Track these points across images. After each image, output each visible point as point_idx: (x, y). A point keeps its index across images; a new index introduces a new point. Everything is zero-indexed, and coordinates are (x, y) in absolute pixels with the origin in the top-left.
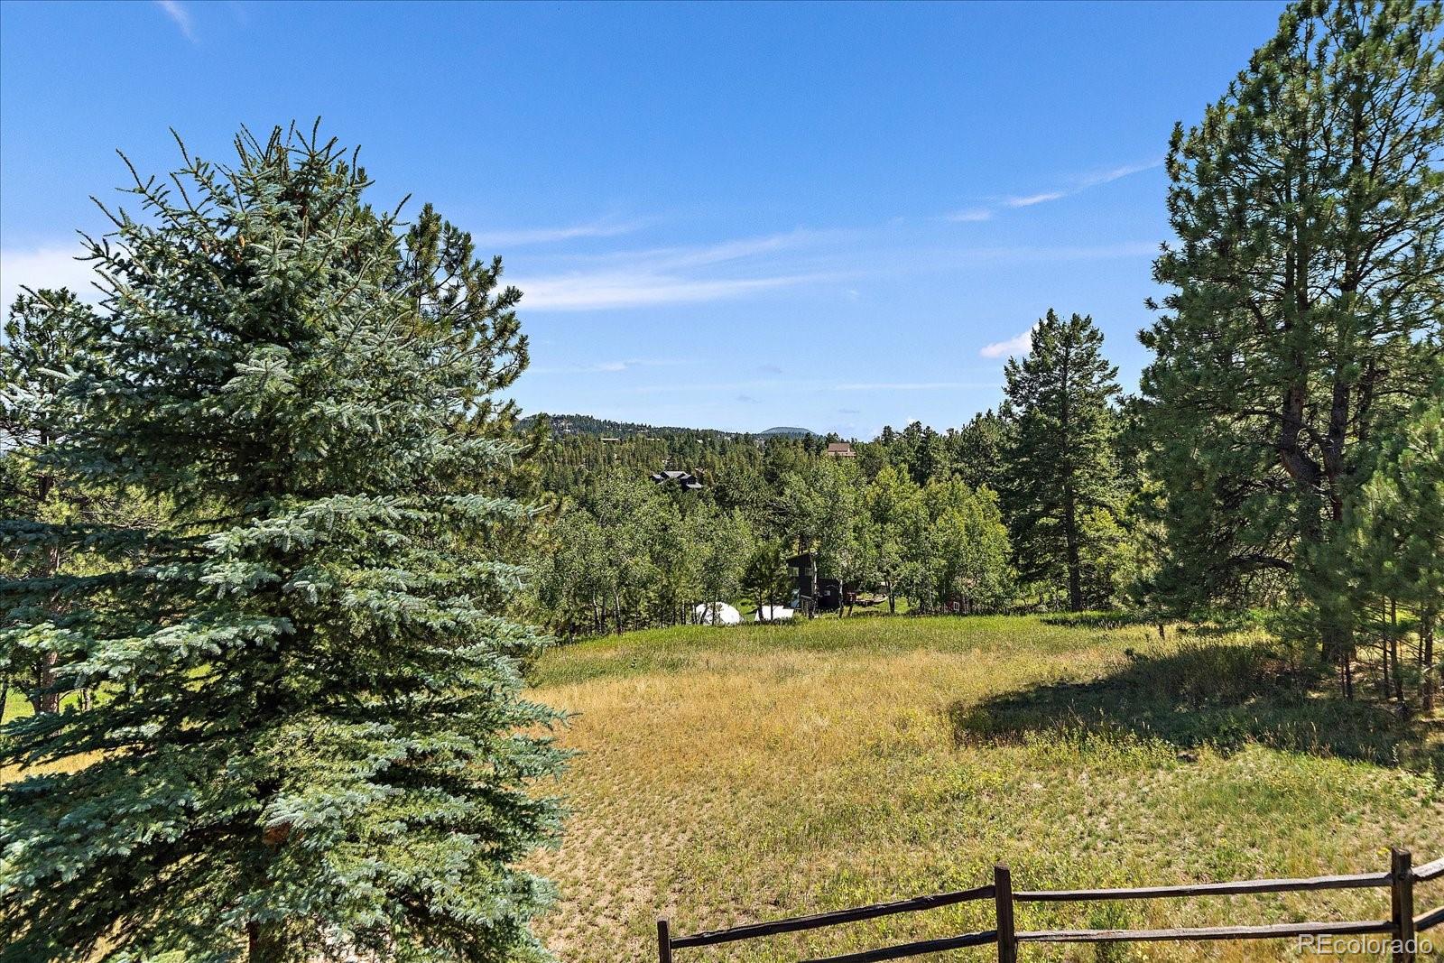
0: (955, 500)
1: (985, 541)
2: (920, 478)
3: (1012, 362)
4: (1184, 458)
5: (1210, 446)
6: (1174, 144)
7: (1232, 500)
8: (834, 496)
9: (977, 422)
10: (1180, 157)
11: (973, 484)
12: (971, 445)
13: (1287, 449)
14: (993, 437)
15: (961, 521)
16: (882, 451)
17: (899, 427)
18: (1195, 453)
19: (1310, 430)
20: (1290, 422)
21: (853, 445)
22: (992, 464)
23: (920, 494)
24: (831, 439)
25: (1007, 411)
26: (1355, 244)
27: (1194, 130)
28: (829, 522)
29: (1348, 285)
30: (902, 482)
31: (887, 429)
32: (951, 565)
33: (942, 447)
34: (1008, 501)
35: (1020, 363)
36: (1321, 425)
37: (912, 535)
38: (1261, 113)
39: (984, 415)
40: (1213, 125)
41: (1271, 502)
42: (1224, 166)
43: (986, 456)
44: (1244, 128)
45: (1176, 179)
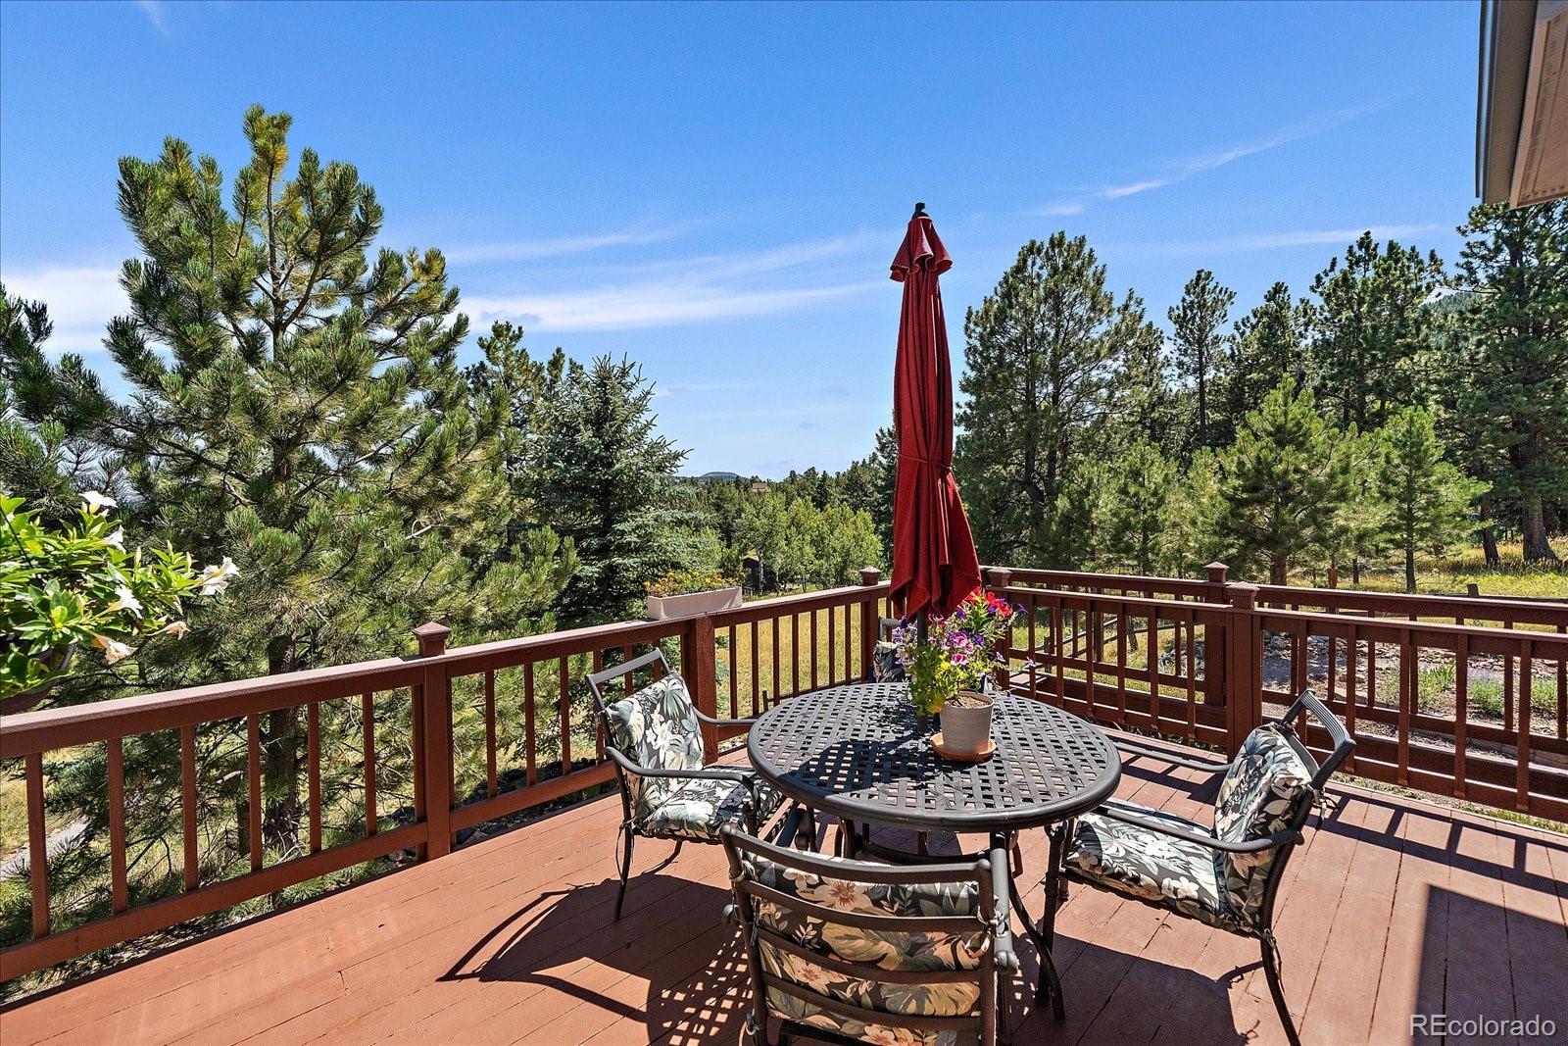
0: (845, 520)
1: (864, 544)
2: (820, 505)
3: (881, 431)
4: (976, 488)
5: (988, 482)
6: (968, 319)
7: (1000, 511)
8: (772, 517)
9: (855, 466)
10: (972, 326)
11: (855, 508)
12: (852, 483)
13: (1027, 484)
14: (866, 477)
15: (850, 531)
16: (792, 488)
17: (801, 471)
18: (981, 486)
19: (1039, 474)
20: (1029, 469)
21: (769, 484)
22: (866, 495)
23: (820, 516)
24: (754, 480)
25: (874, 458)
26: (1057, 376)
27: (977, 312)
28: (769, 534)
29: (1055, 397)
30: (807, 508)
31: (793, 472)
32: (845, 562)
33: (834, 485)
34: (879, 517)
35: (886, 431)
36: (1045, 468)
37: (818, 542)
38: (1011, 306)
39: (861, 463)
40: (986, 312)
41: (1018, 511)
42: (993, 333)
43: (862, 490)
44: (1002, 316)
45: (970, 337)
